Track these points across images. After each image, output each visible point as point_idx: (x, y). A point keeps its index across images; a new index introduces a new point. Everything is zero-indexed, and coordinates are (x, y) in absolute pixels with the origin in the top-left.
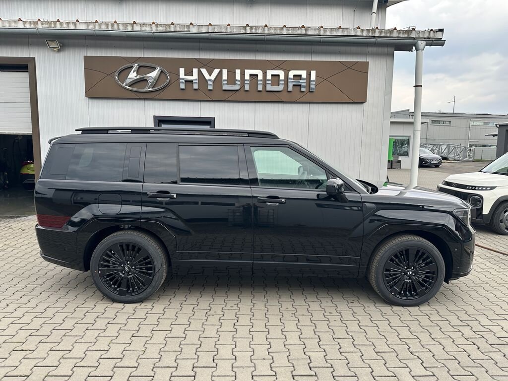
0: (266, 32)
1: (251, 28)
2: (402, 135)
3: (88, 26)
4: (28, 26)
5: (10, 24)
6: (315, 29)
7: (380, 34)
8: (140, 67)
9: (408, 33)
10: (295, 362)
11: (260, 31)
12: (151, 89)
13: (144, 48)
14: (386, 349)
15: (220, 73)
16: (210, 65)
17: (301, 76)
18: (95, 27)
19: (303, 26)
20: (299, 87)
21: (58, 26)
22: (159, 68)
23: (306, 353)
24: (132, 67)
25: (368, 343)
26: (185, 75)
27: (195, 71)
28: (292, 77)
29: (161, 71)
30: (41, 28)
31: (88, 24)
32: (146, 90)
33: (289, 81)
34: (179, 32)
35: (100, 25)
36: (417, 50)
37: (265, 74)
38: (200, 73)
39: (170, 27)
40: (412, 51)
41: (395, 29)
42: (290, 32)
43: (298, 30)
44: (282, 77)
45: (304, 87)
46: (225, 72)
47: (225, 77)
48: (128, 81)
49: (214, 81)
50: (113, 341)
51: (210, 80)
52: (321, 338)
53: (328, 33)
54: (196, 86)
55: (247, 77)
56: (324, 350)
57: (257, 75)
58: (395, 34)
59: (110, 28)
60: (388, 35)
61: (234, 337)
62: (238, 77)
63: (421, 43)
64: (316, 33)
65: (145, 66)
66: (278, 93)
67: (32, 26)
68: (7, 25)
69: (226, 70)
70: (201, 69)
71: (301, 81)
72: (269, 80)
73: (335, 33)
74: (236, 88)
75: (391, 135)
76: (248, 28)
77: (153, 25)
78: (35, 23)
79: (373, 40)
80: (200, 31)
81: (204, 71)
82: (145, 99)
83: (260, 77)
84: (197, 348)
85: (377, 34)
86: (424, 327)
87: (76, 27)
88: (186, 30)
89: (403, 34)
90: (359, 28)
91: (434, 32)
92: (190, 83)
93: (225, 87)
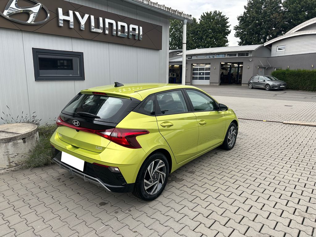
7: (172, 12)
12: (33, 23)
15: (89, 18)
16: (83, 11)
17: (136, 29)
20: (134, 37)
26: (63, 16)
27: (71, 13)
28: (131, 29)
29: (42, 8)
36: (184, 24)
37: (117, 25)
44: (126, 28)
45: (137, 36)
46: (92, 18)
48: (10, 11)
49: (85, 24)
53: (152, 5)
54: (72, 25)
57: (113, 24)
58: (176, 13)
63: (186, 21)
64: (148, 3)
66: (124, 39)
71: (136, 32)
74: (100, 31)
79: (169, 14)
81: (77, 14)
89: (179, 14)
90: (164, 5)
92: (67, 22)
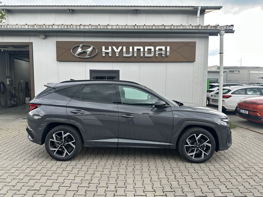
0: (145, 28)
1: (138, 26)
2: (214, 78)
3: (58, 27)
4: (30, 27)
5: (21, 27)
6: (169, 26)
7: (202, 28)
8: (83, 46)
9: (216, 27)
10: (164, 186)
11: (142, 28)
12: (88, 57)
13: (85, 36)
14: (208, 180)
15: (122, 48)
16: (117, 45)
17: (162, 49)
18: (62, 27)
19: (163, 25)
20: (161, 55)
21: (44, 27)
22: (92, 47)
23: (169, 182)
24: (79, 46)
25: (199, 178)
26: (105, 50)
27: (110, 48)
28: (158, 50)
29: (94, 48)
30: (36, 28)
31: (58, 25)
32: (86, 57)
33: (156, 51)
34: (102, 29)
35: (64, 26)
36: (220, 35)
37: (144, 49)
38: (112, 49)
39: (98, 27)
40: (218, 36)
41: (209, 25)
42: (157, 28)
43: (161, 26)
44: (153, 50)
45: (164, 54)
46: (124, 48)
47: (124, 50)
48: (77, 53)
49: (119, 53)
50: (76, 176)
51: (117, 52)
52: (176, 175)
53: (175, 28)
54: (110, 55)
55: (135, 50)
56: (178, 180)
57: (140, 49)
58: (209, 28)
59: (69, 27)
60: (206, 28)
61: (134, 174)
62: (131, 50)
63: (223, 32)
64: (170, 28)
65: (86, 46)
66: (151, 58)
67: (32, 27)
68: (20, 27)
69: (125, 47)
70: (113, 47)
71: (162, 52)
72: (146, 51)
73: (179, 28)
74: (130, 55)
75: (208, 78)
76: (136, 26)
77: (90, 26)
78: (33, 26)
79: (198, 31)
80: (112, 28)
82: (85, 62)
83: (142, 50)
84: (116, 179)
85: (200, 28)
86: (227, 171)
87: (52, 27)
88: (106, 28)
89: (213, 28)
90: (191, 25)
91: (229, 26)
92: (107, 54)
93: (125, 55)
